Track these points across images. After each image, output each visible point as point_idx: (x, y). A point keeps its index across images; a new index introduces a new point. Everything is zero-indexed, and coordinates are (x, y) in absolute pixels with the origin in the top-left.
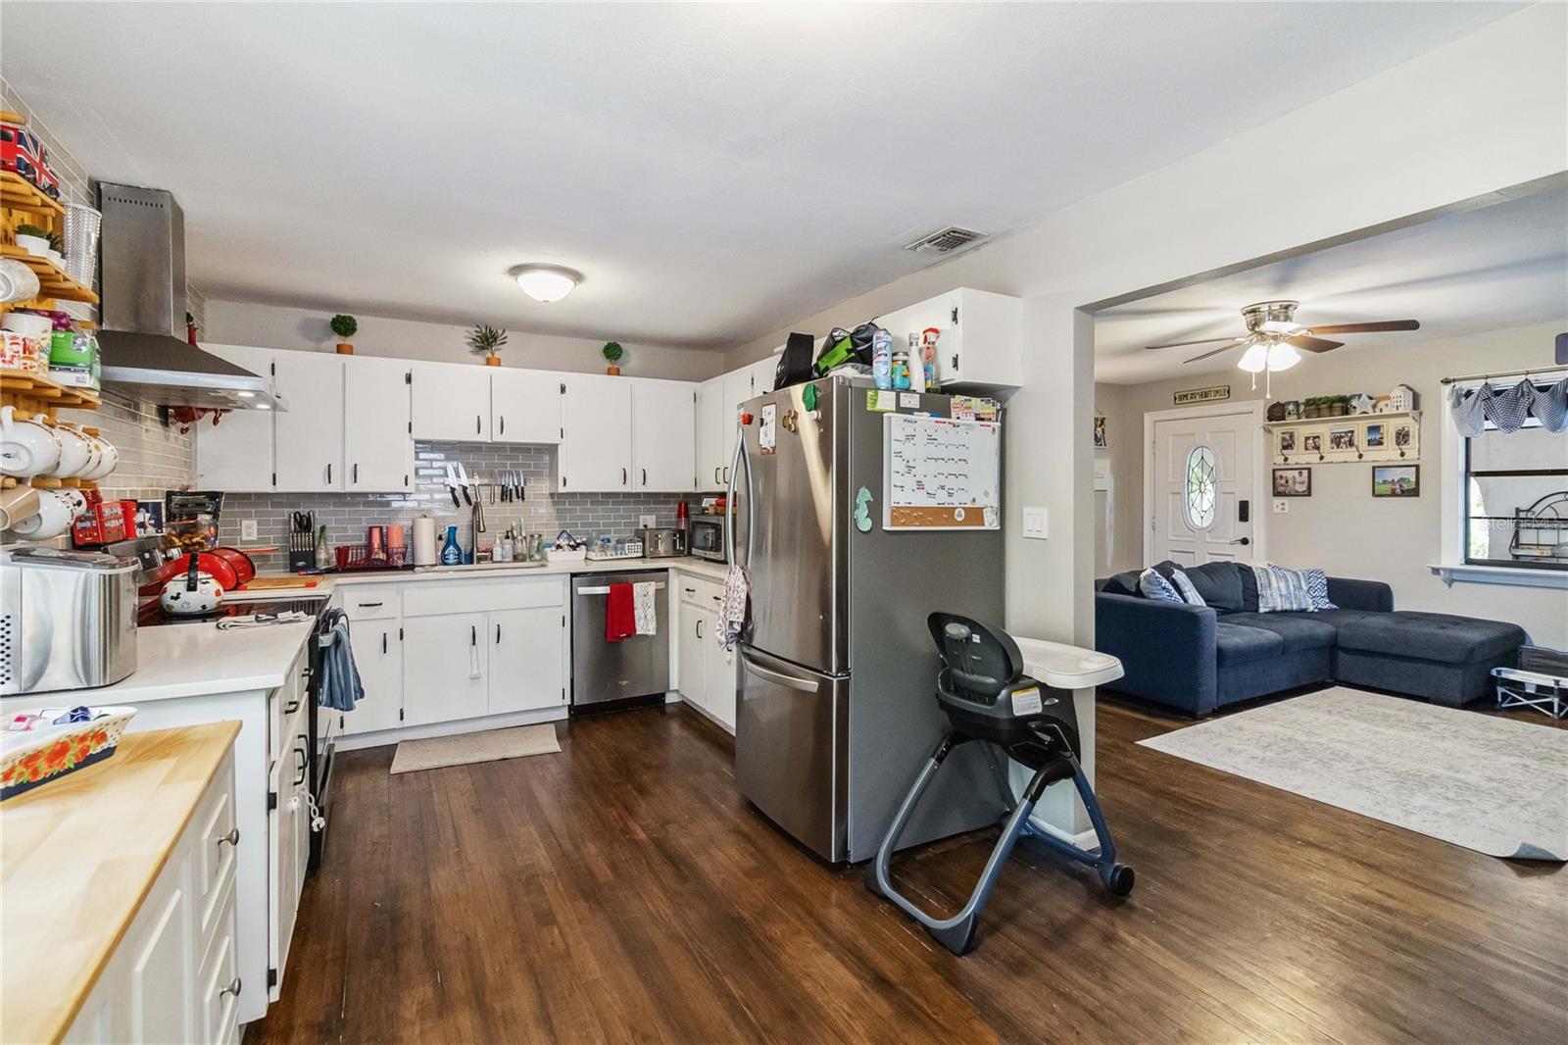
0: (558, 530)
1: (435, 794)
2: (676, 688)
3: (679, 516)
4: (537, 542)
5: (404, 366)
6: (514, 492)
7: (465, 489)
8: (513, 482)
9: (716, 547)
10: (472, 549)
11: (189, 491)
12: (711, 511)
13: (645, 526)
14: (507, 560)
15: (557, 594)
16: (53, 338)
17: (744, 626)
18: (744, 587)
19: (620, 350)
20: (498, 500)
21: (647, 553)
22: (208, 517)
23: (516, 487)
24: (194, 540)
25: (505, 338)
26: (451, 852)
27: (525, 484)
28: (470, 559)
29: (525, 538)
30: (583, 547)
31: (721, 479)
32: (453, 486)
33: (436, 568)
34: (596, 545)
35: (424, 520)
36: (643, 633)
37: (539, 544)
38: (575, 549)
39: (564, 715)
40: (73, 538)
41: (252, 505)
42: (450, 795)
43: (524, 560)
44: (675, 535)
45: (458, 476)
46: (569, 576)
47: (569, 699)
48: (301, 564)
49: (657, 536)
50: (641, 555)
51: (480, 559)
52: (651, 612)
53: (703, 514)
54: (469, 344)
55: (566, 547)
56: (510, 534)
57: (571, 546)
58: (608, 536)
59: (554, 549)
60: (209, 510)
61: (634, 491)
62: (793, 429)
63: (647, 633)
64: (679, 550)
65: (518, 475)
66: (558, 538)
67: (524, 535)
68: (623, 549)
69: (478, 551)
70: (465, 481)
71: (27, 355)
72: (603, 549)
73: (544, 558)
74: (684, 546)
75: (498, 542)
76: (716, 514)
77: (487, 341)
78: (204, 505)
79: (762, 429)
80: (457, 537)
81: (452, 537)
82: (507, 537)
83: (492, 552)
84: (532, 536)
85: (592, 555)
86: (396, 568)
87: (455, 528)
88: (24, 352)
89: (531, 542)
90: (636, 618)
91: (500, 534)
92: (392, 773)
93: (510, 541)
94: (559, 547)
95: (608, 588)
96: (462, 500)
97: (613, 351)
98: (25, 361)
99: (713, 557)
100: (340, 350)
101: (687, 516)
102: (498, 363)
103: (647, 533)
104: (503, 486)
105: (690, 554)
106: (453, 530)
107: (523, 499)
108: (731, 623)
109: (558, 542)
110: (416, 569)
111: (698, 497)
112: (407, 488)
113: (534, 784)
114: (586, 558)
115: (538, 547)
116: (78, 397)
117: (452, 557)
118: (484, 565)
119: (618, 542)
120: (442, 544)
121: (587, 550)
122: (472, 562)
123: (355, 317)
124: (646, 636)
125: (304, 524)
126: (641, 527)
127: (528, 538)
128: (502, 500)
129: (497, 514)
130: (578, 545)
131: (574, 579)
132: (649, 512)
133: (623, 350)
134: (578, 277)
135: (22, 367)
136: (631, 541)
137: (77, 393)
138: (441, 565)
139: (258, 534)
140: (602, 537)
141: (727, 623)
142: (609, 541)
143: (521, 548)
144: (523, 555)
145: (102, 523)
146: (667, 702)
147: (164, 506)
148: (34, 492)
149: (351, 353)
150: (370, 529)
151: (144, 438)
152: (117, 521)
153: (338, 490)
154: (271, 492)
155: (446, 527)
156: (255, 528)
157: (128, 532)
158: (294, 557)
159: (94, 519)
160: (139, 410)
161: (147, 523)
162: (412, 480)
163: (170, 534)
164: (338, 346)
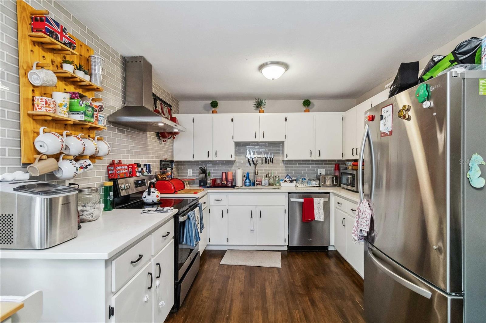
0: (286, 174)
1: (230, 279)
2: (333, 245)
3: (335, 170)
4: (277, 179)
5: (231, 116)
6: (269, 160)
7: (253, 159)
8: (269, 156)
9: (353, 184)
10: (255, 181)
11: (167, 160)
12: (350, 168)
13: (320, 173)
14: (266, 185)
15: (283, 200)
16: (70, 102)
17: (369, 233)
18: (369, 212)
19: (310, 102)
20: (264, 163)
21: (321, 185)
22: (170, 169)
23: (270, 158)
24: (164, 176)
25: (266, 102)
26: (225, 317)
27: (273, 157)
28: (254, 184)
29: (273, 177)
30: (295, 181)
31: (355, 154)
32: (248, 158)
33: (242, 187)
34: (300, 181)
35: (239, 170)
36: (318, 220)
37: (278, 179)
38: (291, 182)
39: (286, 249)
40: (109, 176)
41: (191, 165)
42: (235, 281)
43: (273, 186)
44: (333, 178)
46: (287, 193)
47: (287, 243)
48: (202, 184)
49: (325, 178)
50: (318, 185)
51: (257, 185)
52: (322, 211)
53: (346, 169)
54: (254, 107)
55: (288, 181)
56: (268, 176)
57: (290, 181)
58: (305, 177)
59: (284, 181)
60: (170, 166)
61: (315, 159)
62: (407, 117)
63: (320, 220)
64: (335, 184)
65: (271, 154)
66: (286, 178)
67: (273, 176)
68: (310, 183)
69: (257, 182)
70: (253, 156)
71: (47, 106)
72: (303, 182)
73: (280, 185)
74: (337, 183)
75: (263, 178)
76: (352, 169)
77: (259, 105)
78: (169, 165)
79: (382, 122)
80: (249, 176)
81: (248, 176)
82: (267, 177)
83: (261, 182)
84: (276, 177)
85: (298, 185)
86: (228, 187)
87: (249, 173)
88: (46, 105)
89: (275, 179)
90: (315, 213)
91: (264, 176)
92: (221, 264)
93: (267, 178)
94: (285, 181)
95: (303, 199)
96: (252, 163)
97: (307, 103)
98: (46, 108)
99: (351, 189)
100: (213, 112)
101: (339, 169)
102: (263, 112)
103: (321, 177)
104: (266, 158)
105: (340, 186)
106: (248, 174)
107: (273, 163)
108: (361, 231)
109: (285, 179)
110: (236, 188)
111: (344, 162)
112: (232, 159)
113: (267, 284)
114: (296, 186)
115: (278, 181)
116: (87, 125)
117: (248, 183)
118: (259, 187)
119: (309, 180)
120: (245, 178)
121: (296, 182)
122: (254, 186)
123: (217, 101)
124: (320, 221)
125: (203, 171)
126: (319, 174)
127: (274, 177)
128: (265, 163)
129: (263, 168)
130: (293, 180)
131: (289, 195)
132: (323, 168)
133: (311, 102)
134: (286, 66)
135: (45, 111)
136: (314, 180)
137: (87, 123)
138: (244, 186)
139: (192, 174)
140: (302, 177)
141: (359, 230)
142: (305, 179)
143: (272, 181)
144: (272, 184)
145: (115, 171)
146: (329, 249)
147: (159, 165)
148: (53, 160)
149: (216, 113)
150: (222, 173)
151: (149, 143)
152: (124, 171)
153: (211, 160)
154: (193, 160)
155: (246, 173)
156: (191, 172)
157: (132, 175)
158: (201, 182)
159: (113, 170)
160: (146, 134)
161: (145, 171)
162: (234, 156)
163: (158, 174)
164: (213, 111)
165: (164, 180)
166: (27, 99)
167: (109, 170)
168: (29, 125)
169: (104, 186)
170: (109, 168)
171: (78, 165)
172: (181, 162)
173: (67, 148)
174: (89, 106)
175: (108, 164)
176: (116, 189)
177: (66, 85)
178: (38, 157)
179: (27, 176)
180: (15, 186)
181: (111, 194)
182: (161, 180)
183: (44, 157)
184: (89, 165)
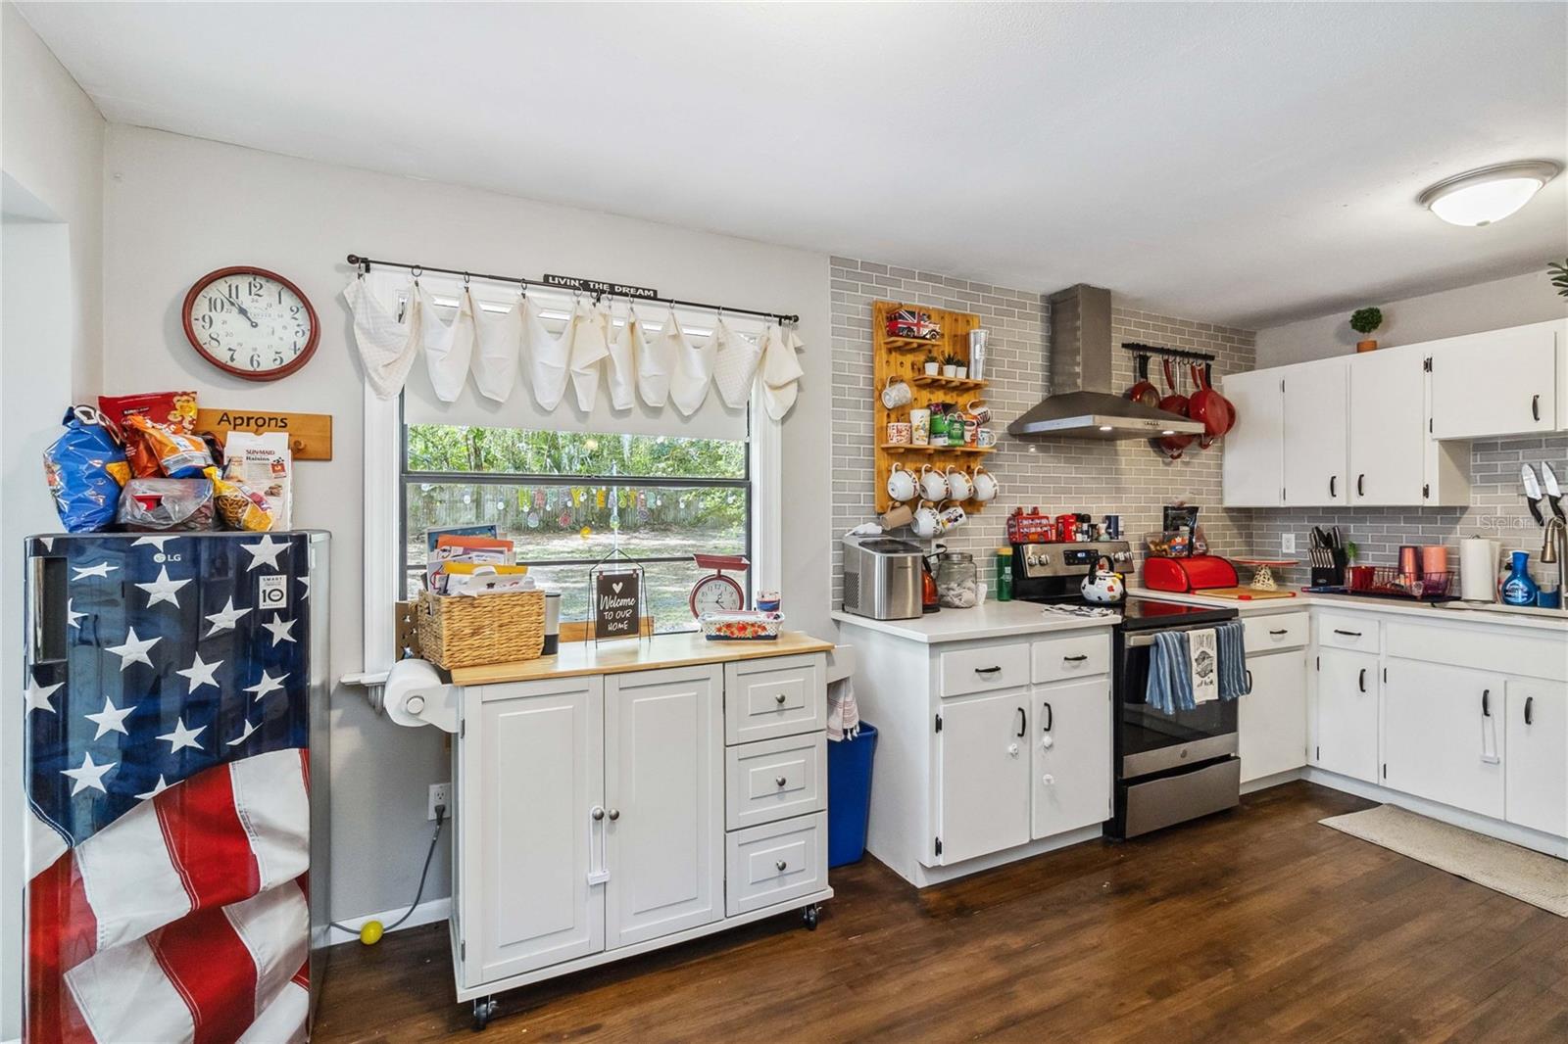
5: (1419, 351)
7: (1556, 497)
16: (931, 420)
22: (1187, 528)
24: (1163, 547)
28: (1552, 602)
32: (1532, 496)
33: (1491, 606)
35: (1477, 541)
40: (1010, 539)
41: (1291, 519)
45: (1540, 480)
48: (1321, 581)
70: (1556, 490)
80: (1530, 568)
81: (1521, 566)
87: (1529, 555)
92: (1322, 822)
98: (898, 437)
100: (1361, 348)
106: (1524, 557)
110: (1455, 603)
112: (1428, 500)
117: (1518, 594)
120: (1506, 574)
122: (1555, 606)
123: (1378, 307)
125: (1329, 540)
135: (900, 441)
137: (958, 448)
138: (1501, 602)
139: (1296, 548)
145: (1022, 528)
147: (1162, 519)
148: (906, 509)
149: (1375, 348)
150: (1401, 548)
151: (1123, 467)
152: (1039, 530)
153: (1344, 504)
154: (1282, 506)
155: (1511, 553)
156: (1294, 541)
157: (1063, 536)
158: (1317, 573)
159: (1015, 526)
160: (1115, 446)
161: (1103, 531)
162: (1434, 492)
163: (1152, 542)
164: (1358, 345)
165: (1163, 557)
166: (882, 428)
167: (1010, 526)
168: (883, 462)
169: (999, 556)
170: (1010, 522)
171: (943, 517)
172: (1259, 510)
173: (924, 490)
174: (956, 422)
175: (1008, 515)
176: (1017, 561)
177: (932, 393)
178: (891, 503)
179: (878, 530)
180: (861, 540)
181: (1008, 570)
182: (1155, 557)
183: (897, 504)
184: (961, 516)
